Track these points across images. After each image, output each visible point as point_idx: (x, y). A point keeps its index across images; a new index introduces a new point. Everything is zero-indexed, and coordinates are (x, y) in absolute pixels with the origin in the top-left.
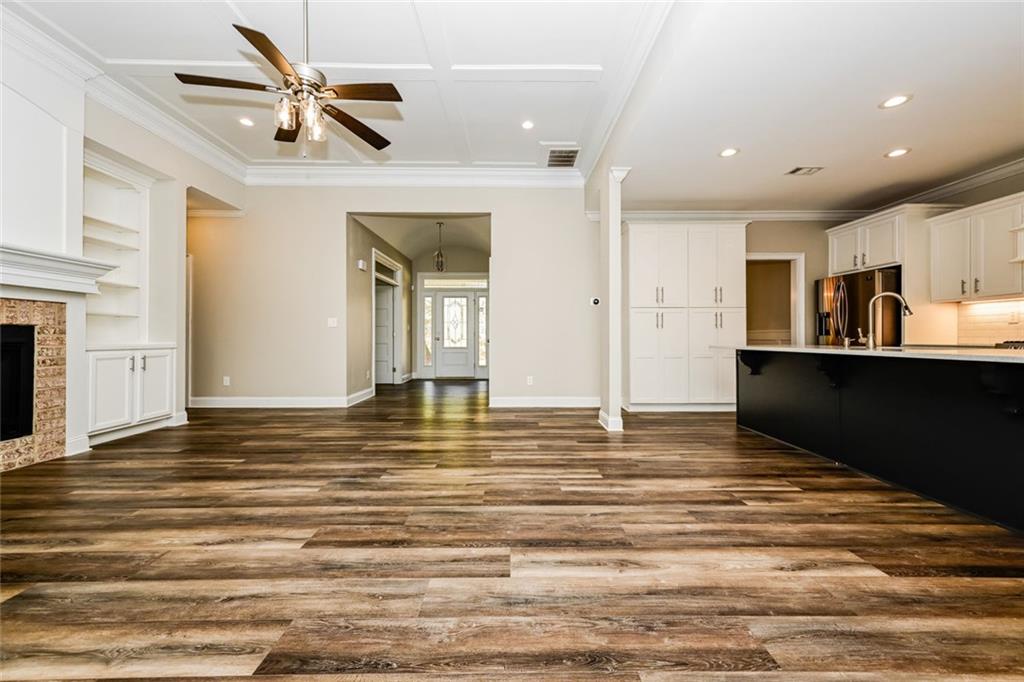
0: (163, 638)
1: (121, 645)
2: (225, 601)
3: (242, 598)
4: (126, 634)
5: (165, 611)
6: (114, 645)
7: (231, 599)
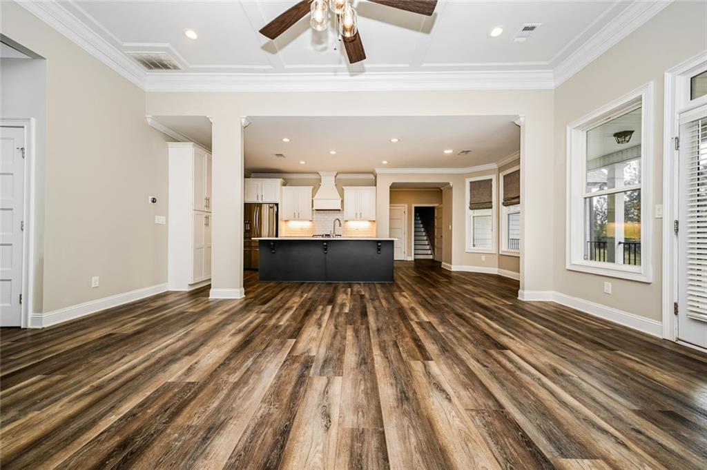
0: (518, 373)
1: (531, 381)
2: (487, 367)
3: (482, 364)
4: (527, 383)
5: (508, 380)
6: (533, 383)
7: (485, 366)
